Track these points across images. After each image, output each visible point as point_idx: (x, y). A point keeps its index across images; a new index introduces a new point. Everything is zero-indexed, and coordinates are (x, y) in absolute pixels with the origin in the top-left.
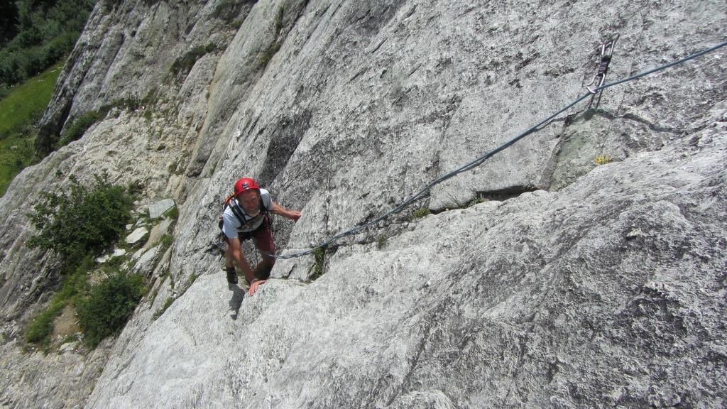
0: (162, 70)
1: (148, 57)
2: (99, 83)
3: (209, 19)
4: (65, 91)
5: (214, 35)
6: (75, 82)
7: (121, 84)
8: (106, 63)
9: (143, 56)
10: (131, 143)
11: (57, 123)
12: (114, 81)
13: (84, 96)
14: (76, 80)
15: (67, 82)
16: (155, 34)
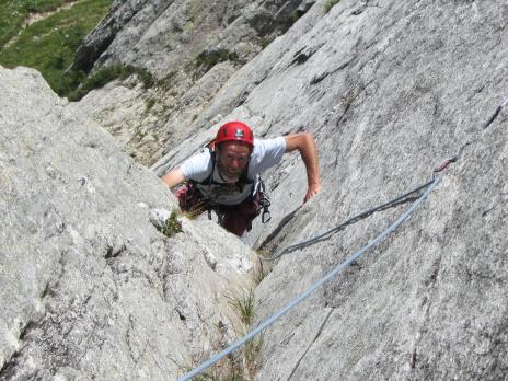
0: (191, 55)
1: (184, 34)
2: (141, 33)
3: (245, 23)
4: (113, 21)
5: (241, 44)
6: (124, 17)
7: (152, 51)
8: (156, 12)
9: (181, 30)
10: (118, 134)
11: (96, 49)
12: (147, 44)
13: (124, 39)
14: (125, 15)
15: (117, 14)
16: (201, 10)
